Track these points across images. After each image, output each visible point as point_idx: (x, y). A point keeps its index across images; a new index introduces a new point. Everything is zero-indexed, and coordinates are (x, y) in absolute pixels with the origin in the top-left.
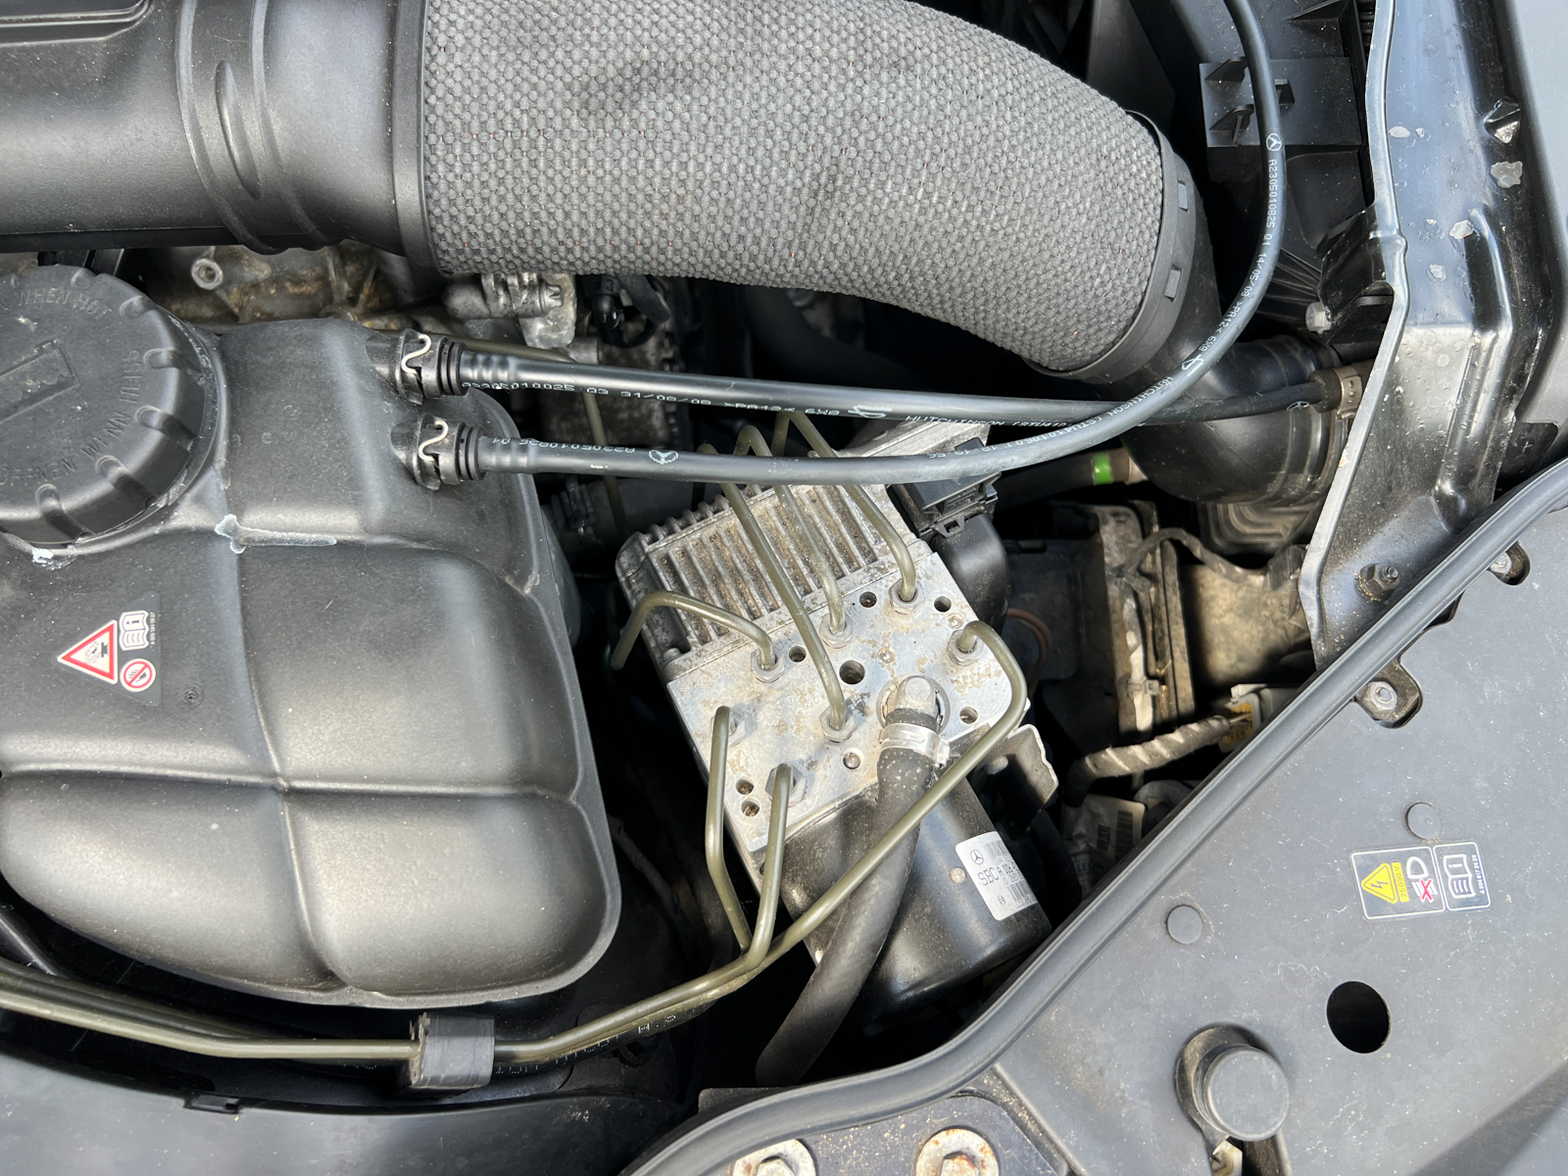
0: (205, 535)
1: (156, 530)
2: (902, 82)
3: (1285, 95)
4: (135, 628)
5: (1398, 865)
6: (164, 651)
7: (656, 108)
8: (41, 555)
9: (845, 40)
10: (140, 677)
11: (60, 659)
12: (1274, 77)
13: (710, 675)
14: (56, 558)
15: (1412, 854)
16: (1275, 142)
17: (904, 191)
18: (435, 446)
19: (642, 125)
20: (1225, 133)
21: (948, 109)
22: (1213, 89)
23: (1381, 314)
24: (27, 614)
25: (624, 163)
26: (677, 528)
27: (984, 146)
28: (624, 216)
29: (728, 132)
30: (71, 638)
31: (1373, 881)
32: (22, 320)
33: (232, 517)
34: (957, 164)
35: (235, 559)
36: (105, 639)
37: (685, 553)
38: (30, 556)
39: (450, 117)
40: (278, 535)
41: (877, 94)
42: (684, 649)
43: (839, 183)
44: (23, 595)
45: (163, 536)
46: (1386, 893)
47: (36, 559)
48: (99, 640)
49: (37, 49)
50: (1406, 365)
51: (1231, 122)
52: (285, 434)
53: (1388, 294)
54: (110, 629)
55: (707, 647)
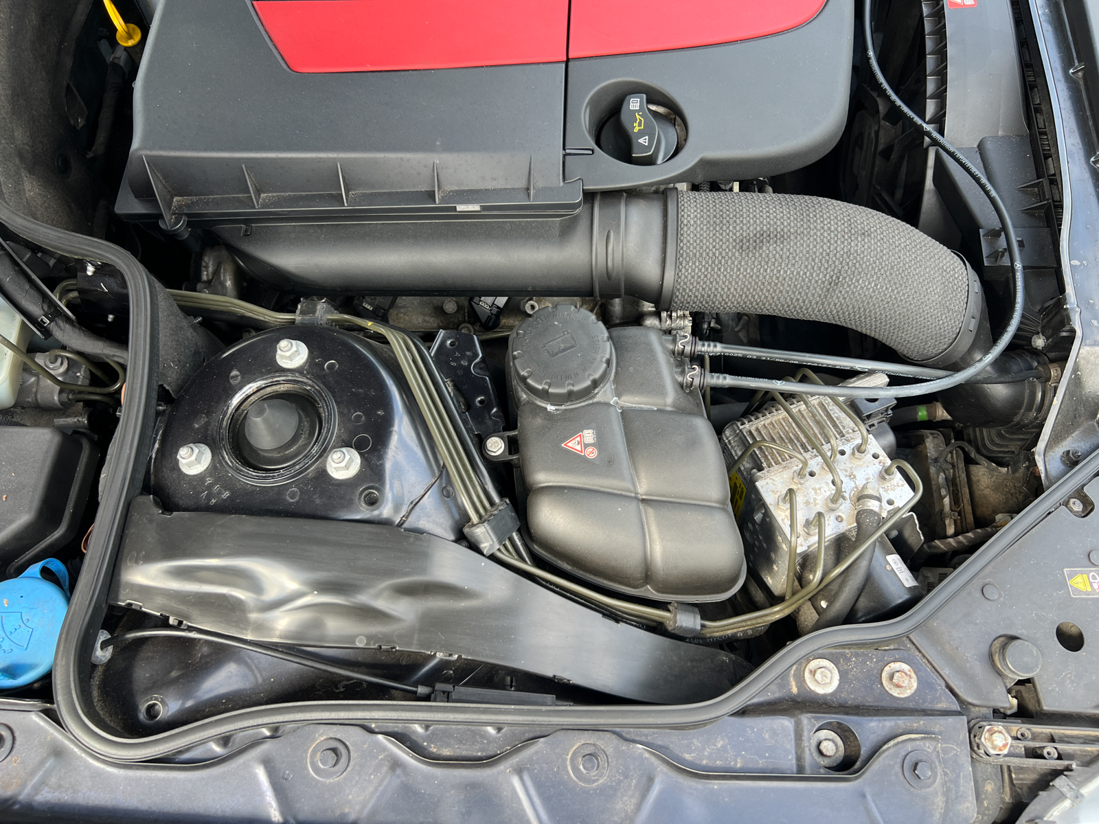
0: (608, 404)
1: (591, 402)
2: (866, 241)
3: (1021, 244)
4: (589, 436)
5: (1085, 575)
6: (600, 443)
7: (769, 249)
8: (550, 408)
9: (843, 224)
10: (592, 453)
11: (563, 445)
12: (1017, 236)
13: (774, 480)
14: (556, 410)
15: (1092, 571)
16: (1018, 265)
17: (867, 283)
18: (693, 375)
19: (764, 256)
20: (993, 260)
21: (885, 252)
22: (986, 240)
23: (1071, 339)
24: (548, 429)
25: (755, 270)
26: (753, 419)
27: (898, 266)
28: (752, 290)
29: (797, 259)
30: (566, 438)
31: (1074, 581)
32: (556, 323)
33: (615, 398)
34: (888, 273)
35: (619, 414)
36: (579, 439)
37: (757, 430)
38: (546, 409)
39: (688, 251)
40: (634, 405)
41: (857, 245)
42: (760, 469)
43: (840, 279)
44: (546, 422)
45: (593, 404)
46: (1081, 587)
47: (549, 410)
48: (576, 439)
49: (533, 222)
50: (1082, 362)
51: (996, 255)
52: (638, 368)
53: (1073, 331)
54: (580, 435)
55: (771, 468)
